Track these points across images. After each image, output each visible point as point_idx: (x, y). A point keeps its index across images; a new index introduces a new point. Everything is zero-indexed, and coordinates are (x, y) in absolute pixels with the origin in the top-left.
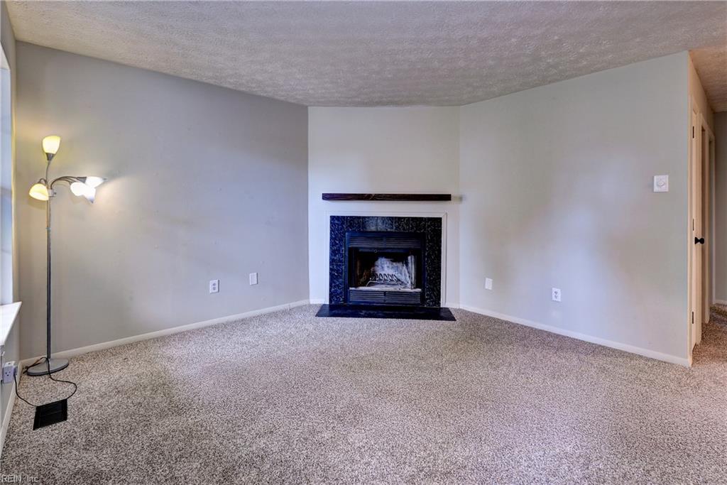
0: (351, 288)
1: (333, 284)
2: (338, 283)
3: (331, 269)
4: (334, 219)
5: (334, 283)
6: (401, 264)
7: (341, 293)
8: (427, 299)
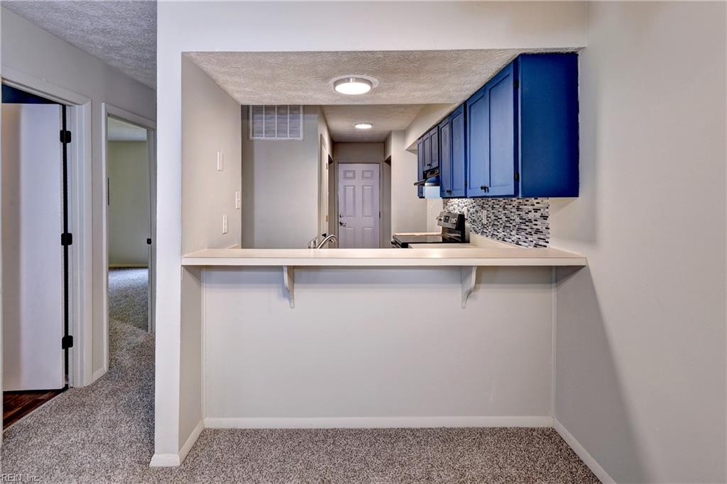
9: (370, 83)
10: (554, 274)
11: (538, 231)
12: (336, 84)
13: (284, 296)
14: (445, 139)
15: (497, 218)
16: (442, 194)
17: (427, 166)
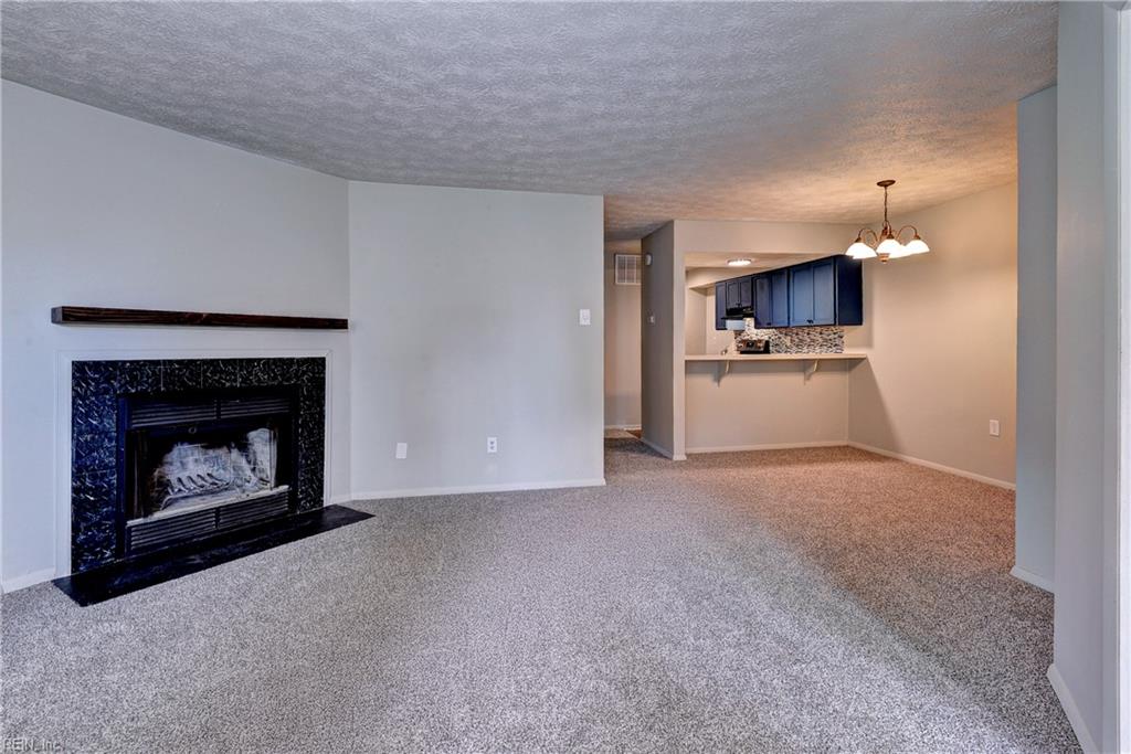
0: (130, 523)
1: (83, 525)
2: (96, 518)
3: (75, 490)
4: (81, 370)
5: (86, 520)
6: (225, 449)
7: (108, 538)
8: (302, 499)
9: (750, 260)
10: (848, 363)
11: (836, 345)
12: (728, 261)
14: (762, 288)
15: (801, 341)
16: (758, 325)
17: (733, 305)
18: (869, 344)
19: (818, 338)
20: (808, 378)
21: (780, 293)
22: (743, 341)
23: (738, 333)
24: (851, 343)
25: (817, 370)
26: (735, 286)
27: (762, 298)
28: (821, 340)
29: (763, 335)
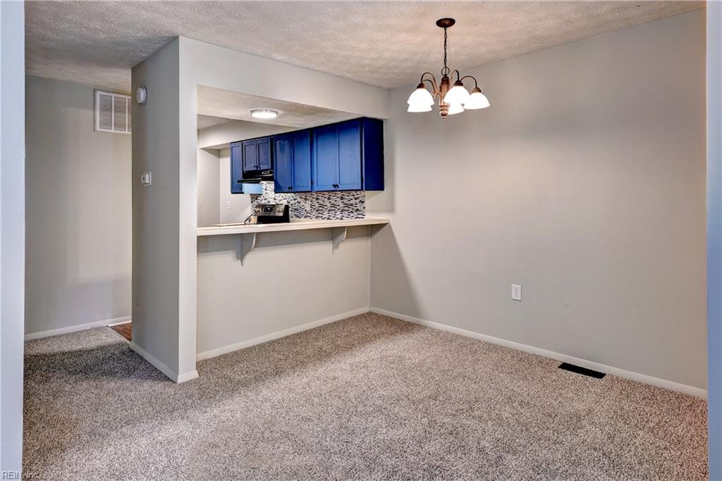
9: (277, 112)
10: (370, 229)
11: (357, 210)
12: (252, 112)
13: (238, 258)
14: (282, 150)
15: (322, 206)
16: (278, 189)
17: (250, 167)
18: (391, 209)
19: (339, 202)
20: (336, 247)
21: (303, 154)
22: (259, 206)
23: (255, 197)
24: (373, 209)
25: (346, 238)
26: (253, 147)
27: (283, 160)
28: (342, 205)
29: (282, 199)
